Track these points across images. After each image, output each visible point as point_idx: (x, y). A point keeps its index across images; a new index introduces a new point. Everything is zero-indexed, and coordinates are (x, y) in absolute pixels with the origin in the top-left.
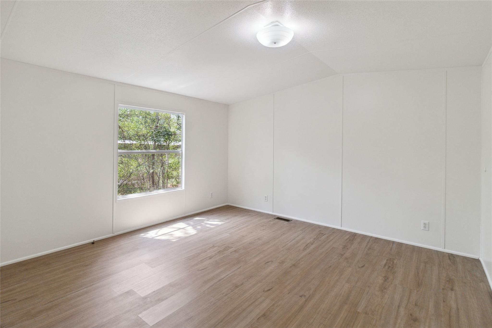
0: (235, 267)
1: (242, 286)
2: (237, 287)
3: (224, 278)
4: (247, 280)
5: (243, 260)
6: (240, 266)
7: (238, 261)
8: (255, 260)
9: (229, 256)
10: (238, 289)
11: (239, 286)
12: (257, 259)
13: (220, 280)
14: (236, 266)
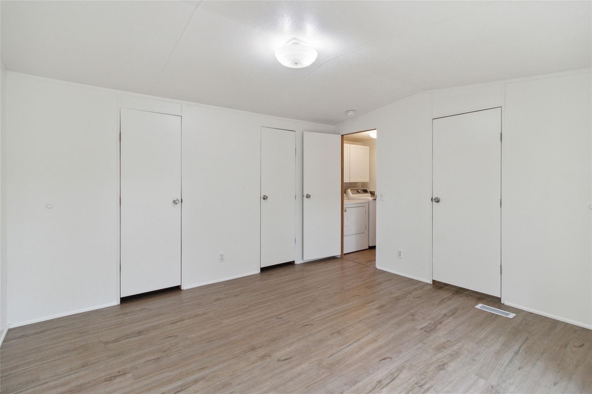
0: (338, 358)
1: (333, 332)
2: (338, 332)
3: (353, 342)
4: (325, 337)
5: (323, 370)
6: (330, 358)
7: (331, 369)
8: (304, 366)
9: (345, 384)
10: (338, 330)
11: (336, 333)
12: (299, 369)
13: (358, 340)
14: (336, 359)
